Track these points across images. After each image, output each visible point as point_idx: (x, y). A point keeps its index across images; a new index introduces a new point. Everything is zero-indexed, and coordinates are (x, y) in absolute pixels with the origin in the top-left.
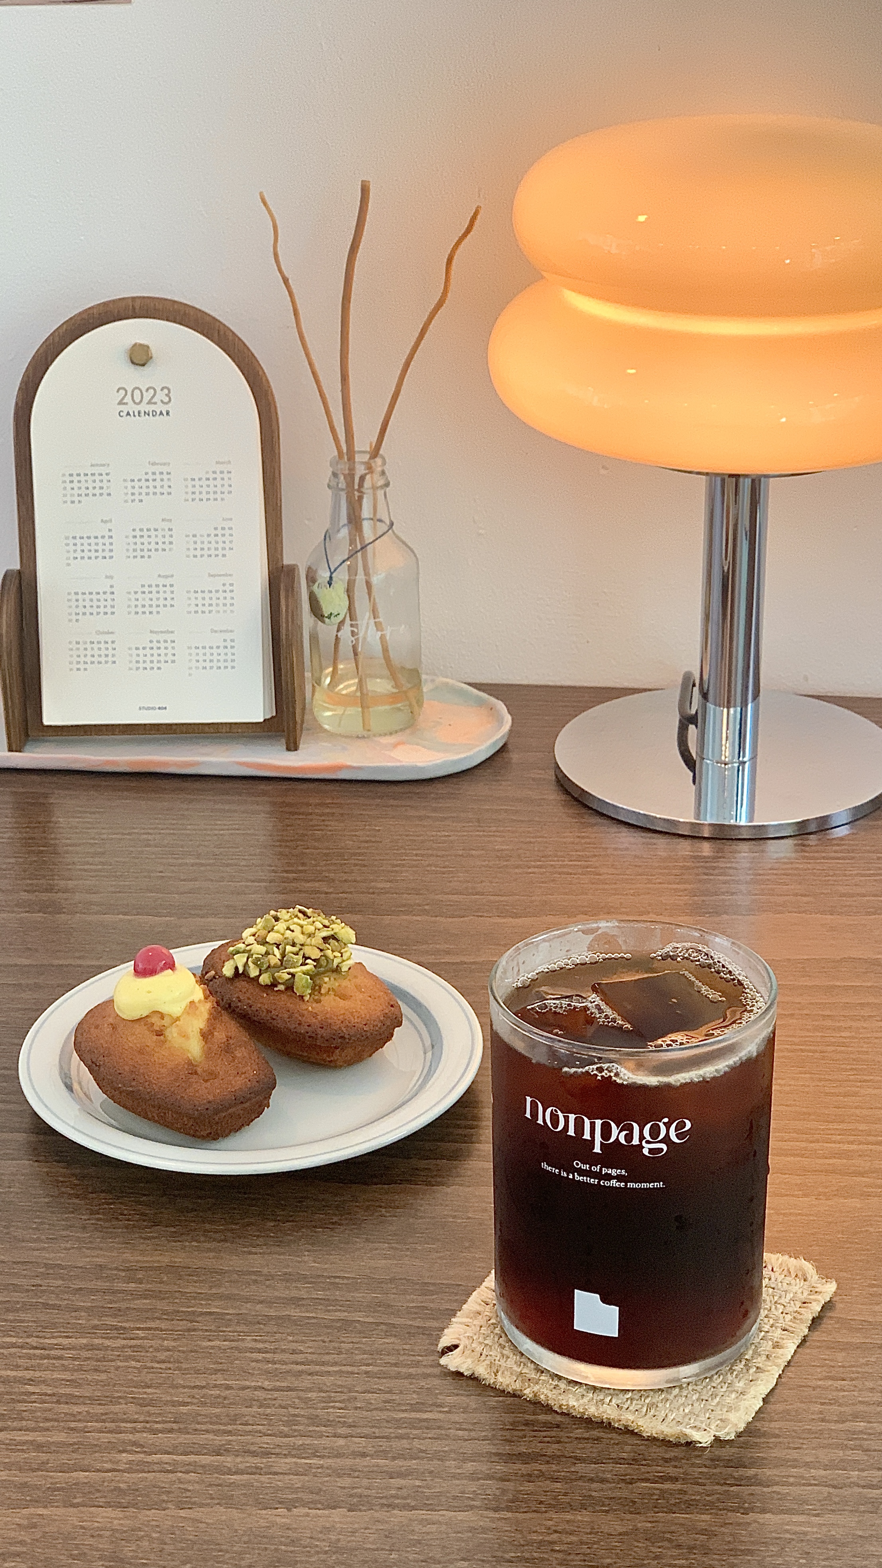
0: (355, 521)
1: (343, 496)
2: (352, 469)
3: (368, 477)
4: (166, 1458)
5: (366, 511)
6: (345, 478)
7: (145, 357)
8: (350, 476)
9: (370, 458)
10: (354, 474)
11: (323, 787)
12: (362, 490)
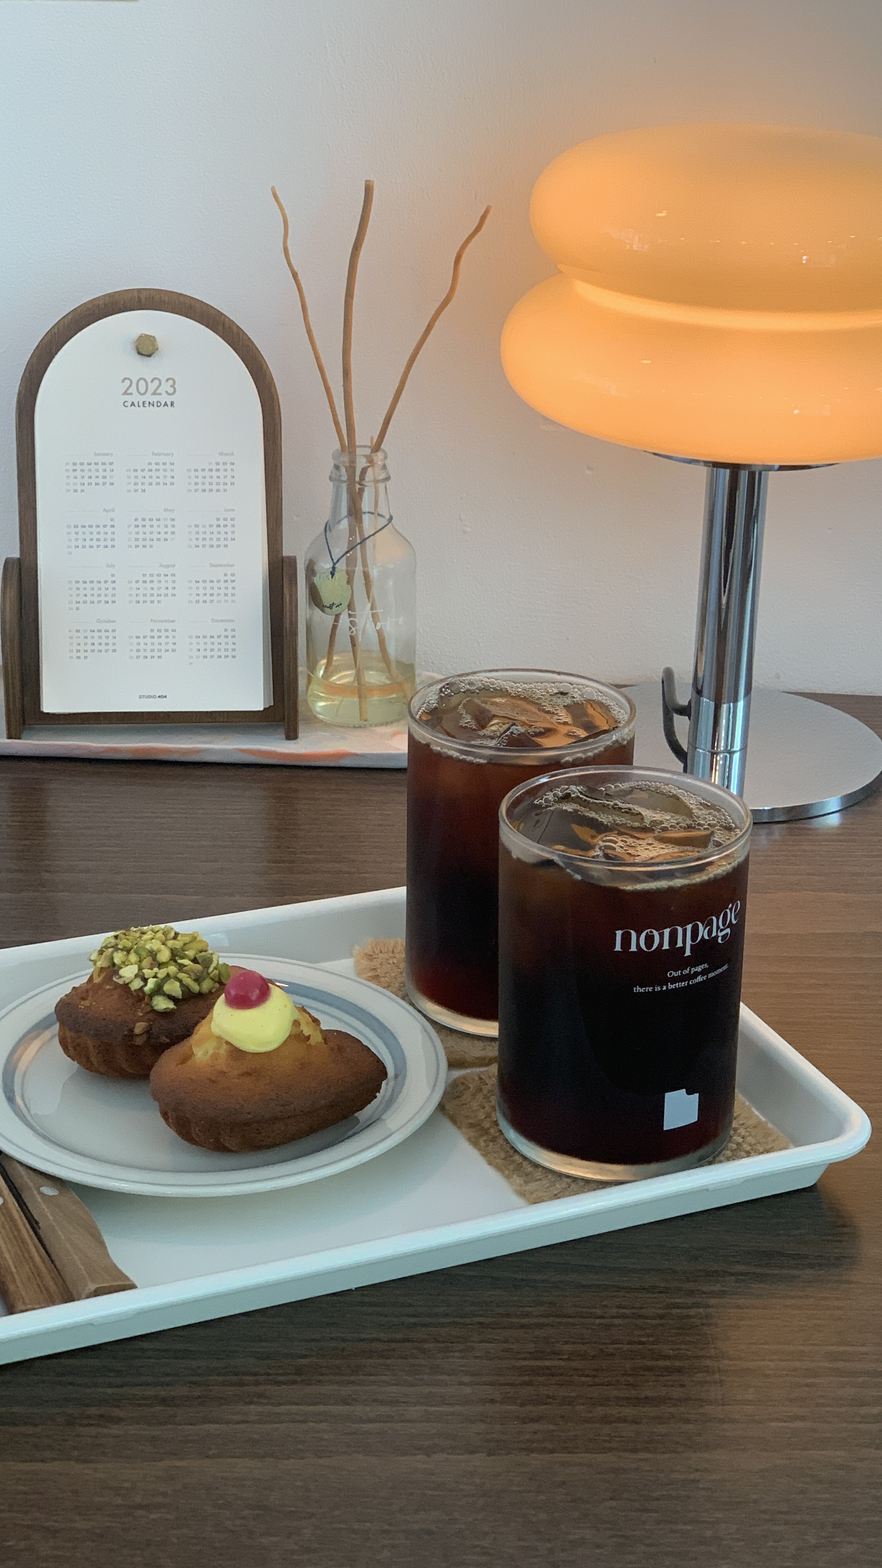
0: (355, 512)
1: (344, 486)
2: (353, 462)
3: (370, 470)
4: (294, 1408)
5: (366, 504)
6: (346, 470)
7: (151, 348)
8: (351, 469)
9: (371, 453)
10: (355, 468)
11: (326, 774)
12: (364, 483)
